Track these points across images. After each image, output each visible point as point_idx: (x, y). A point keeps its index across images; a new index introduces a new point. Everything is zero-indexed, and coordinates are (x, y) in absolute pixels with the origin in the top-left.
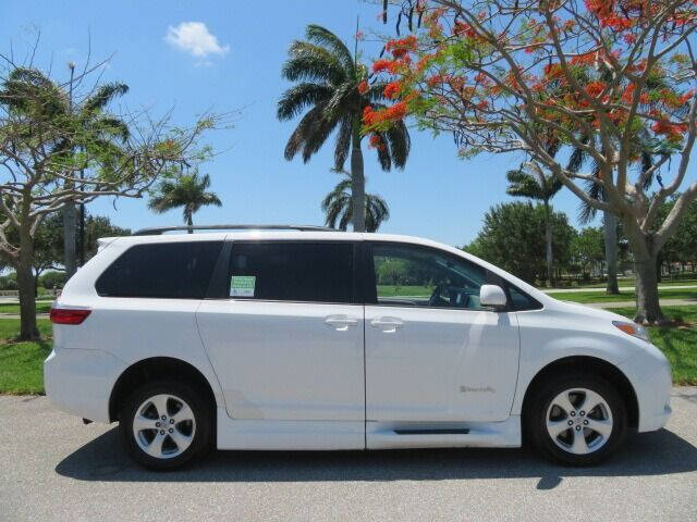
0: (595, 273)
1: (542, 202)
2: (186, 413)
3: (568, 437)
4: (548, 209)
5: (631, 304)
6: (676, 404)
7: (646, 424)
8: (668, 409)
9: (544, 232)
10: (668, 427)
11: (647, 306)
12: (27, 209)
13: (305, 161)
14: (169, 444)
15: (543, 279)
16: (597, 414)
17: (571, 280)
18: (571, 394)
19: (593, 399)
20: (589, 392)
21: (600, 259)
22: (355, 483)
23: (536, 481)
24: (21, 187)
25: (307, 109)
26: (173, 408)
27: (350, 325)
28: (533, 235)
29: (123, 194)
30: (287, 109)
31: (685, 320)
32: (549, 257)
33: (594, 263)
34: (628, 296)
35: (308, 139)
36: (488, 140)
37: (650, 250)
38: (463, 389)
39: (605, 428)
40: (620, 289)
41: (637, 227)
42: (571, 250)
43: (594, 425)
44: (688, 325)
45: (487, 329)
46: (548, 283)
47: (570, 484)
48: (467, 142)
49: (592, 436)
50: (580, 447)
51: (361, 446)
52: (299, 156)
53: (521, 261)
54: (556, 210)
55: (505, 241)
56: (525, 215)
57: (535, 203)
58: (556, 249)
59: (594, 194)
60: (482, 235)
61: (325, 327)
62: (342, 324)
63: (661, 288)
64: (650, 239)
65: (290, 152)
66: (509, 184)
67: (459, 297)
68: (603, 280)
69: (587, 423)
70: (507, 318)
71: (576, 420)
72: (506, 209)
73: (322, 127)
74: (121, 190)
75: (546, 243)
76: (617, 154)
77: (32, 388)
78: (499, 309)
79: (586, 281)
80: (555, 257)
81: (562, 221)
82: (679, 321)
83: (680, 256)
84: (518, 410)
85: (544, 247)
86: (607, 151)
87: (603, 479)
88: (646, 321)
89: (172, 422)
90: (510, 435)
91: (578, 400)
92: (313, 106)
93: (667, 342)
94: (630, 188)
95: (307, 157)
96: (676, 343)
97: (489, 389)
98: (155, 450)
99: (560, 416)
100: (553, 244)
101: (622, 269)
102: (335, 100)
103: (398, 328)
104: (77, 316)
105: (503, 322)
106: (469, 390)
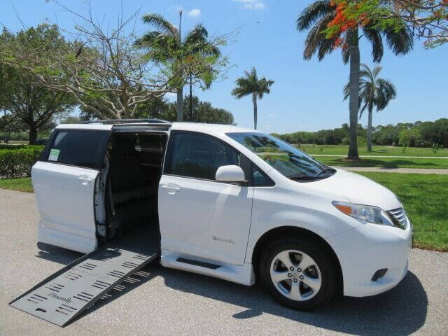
18: (291, 254)
19: (307, 261)
20: (304, 255)
25: (319, 19)
30: (304, 22)
35: (320, 44)
38: (215, 238)
39: (316, 285)
43: (308, 281)
50: (295, 295)
65: (308, 55)
69: (302, 278)
71: (294, 274)
84: (249, 259)
95: (321, 56)
97: (231, 241)
103: (177, 191)
105: (243, 194)
106: (219, 239)
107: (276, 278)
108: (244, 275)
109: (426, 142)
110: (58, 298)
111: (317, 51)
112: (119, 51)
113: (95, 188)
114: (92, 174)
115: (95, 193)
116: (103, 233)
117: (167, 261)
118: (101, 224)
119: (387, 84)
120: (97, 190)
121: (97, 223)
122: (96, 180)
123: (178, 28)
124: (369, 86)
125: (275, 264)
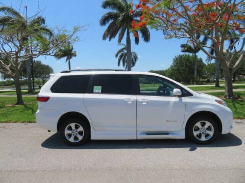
0: (211, 79)
1: (194, 54)
2: (81, 129)
3: (200, 136)
4: (196, 56)
5: (223, 91)
6: (234, 125)
7: (225, 131)
8: (231, 127)
9: (194, 64)
10: (231, 132)
11: (228, 92)
12: (17, 60)
14: (76, 138)
15: (193, 81)
16: (209, 129)
17: (203, 81)
18: (201, 123)
19: (208, 124)
20: (207, 122)
21: (213, 74)
22: (133, 149)
23: (189, 149)
24: (15, 53)
25: (111, 21)
26: (77, 127)
27: (132, 102)
28: (190, 66)
29: (49, 55)
30: (103, 22)
31: (241, 96)
32: (196, 74)
33: (211, 76)
34: (222, 88)
35: (111, 33)
36: (175, 33)
37: (231, 73)
38: (167, 121)
39: (211, 133)
40: (220, 85)
41: (227, 65)
42: (203, 71)
43: (208, 132)
44: (242, 98)
45: (175, 103)
46: (195, 83)
47: (200, 150)
48: (168, 35)
49: (207, 135)
50: (203, 139)
51: (135, 138)
52: (108, 39)
53: (185, 75)
54: (199, 57)
55: (180, 68)
56: (188, 59)
57: (191, 54)
58: (198, 70)
59: (212, 52)
60: (172, 66)
61: (124, 102)
62: (129, 101)
63: (234, 84)
64: (231, 69)
65: (104, 38)
66: (181, 48)
67: (166, 92)
68: (214, 82)
69: (205, 131)
70: (182, 100)
71: (202, 131)
72: (181, 57)
73: (116, 29)
74: (48, 53)
75: (194, 69)
76: (220, 38)
77: (27, 121)
78: (179, 96)
79: (208, 82)
80: (197, 74)
81: (201, 60)
82: (239, 97)
83: (242, 73)
84: (184, 127)
85: (194, 70)
86: (217, 38)
87: (210, 148)
88: (228, 97)
89: (77, 131)
90: (182, 135)
91: (203, 124)
92: (112, 21)
93: (234, 104)
94: (225, 51)
95: (110, 39)
96: (237, 105)
97: (175, 121)
98: (72, 140)
99: (197, 129)
100: (197, 69)
101: (221, 78)
102: (121, 18)
103: (147, 102)
104: (46, 99)
106: (169, 121)
107: (195, 133)
111: (109, 36)
125: (195, 128)
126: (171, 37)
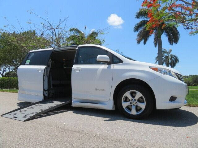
13: (144, 44)
18: (131, 93)
19: (139, 95)
30: (136, 29)
38: (96, 90)
39: (143, 106)
45: (103, 70)
50: (134, 112)
65: (139, 42)
69: (137, 103)
71: (133, 102)
84: (112, 97)
97: (104, 90)
103: (80, 70)
105: (109, 68)
106: (98, 90)
107: (125, 105)
108: (109, 105)
109: (195, 84)
110: (23, 114)
112: (59, 35)
113: (44, 73)
114: (43, 67)
115: (44, 75)
116: (46, 95)
117: (75, 104)
118: (46, 91)
119: (175, 56)
120: (45, 74)
121: (44, 90)
122: (45, 69)
123: (84, 33)
124: (167, 57)
125: (124, 98)
126: (194, 35)
